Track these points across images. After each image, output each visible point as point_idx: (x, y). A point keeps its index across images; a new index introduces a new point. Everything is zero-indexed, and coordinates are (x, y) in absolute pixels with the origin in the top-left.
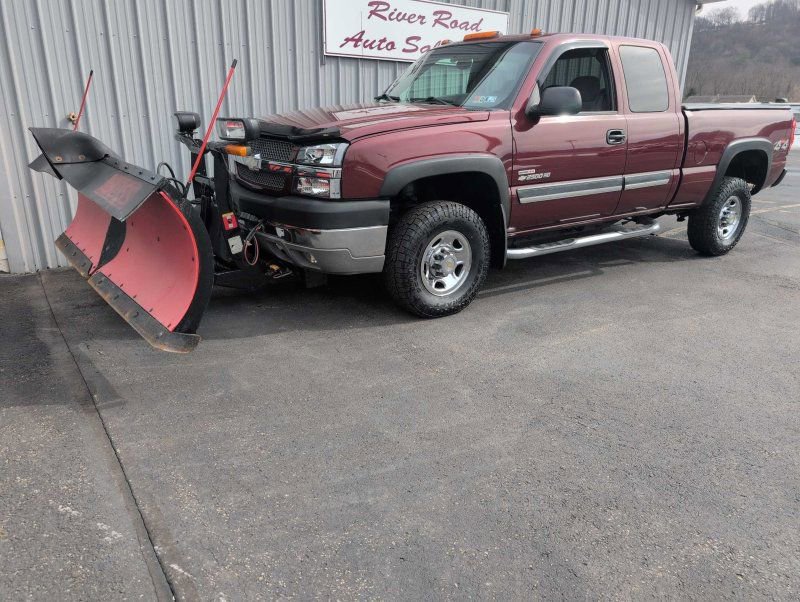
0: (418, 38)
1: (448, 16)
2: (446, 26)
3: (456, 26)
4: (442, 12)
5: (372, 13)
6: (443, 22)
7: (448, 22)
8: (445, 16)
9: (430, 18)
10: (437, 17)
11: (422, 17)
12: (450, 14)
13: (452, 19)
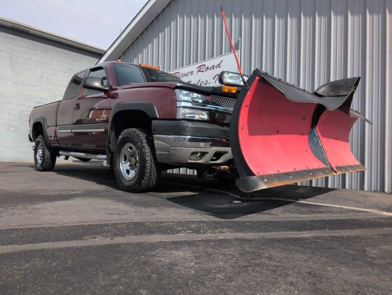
0: (190, 82)
2: (203, 71)
3: (208, 69)
4: (200, 66)
8: (202, 67)
9: (195, 71)
10: (198, 69)
11: (192, 72)
12: (205, 65)
13: (206, 67)
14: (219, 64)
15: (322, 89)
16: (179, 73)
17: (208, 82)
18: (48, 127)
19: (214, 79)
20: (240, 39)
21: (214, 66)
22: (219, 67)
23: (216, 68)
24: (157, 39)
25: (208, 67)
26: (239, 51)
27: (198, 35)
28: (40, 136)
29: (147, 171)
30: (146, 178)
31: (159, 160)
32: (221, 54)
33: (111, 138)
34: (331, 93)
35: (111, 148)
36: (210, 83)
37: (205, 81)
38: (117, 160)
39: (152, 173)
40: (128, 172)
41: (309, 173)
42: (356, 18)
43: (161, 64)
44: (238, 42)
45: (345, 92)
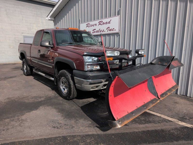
0: (95, 29)
1: (102, 22)
2: (101, 25)
3: (104, 24)
4: (100, 22)
5: (87, 26)
6: (101, 24)
7: (102, 24)
8: (101, 22)
9: (98, 24)
10: (99, 23)
11: (96, 24)
12: (102, 21)
13: (103, 22)
14: (110, 22)
15: (155, 61)
16: (89, 24)
17: (104, 31)
18: (27, 56)
19: (107, 29)
20: (120, 8)
21: (107, 22)
22: (110, 23)
23: (108, 23)
24: (78, 4)
25: (104, 23)
26: (120, 15)
27: (99, 4)
28: (24, 59)
29: (72, 92)
30: (72, 95)
31: (77, 88)
32: (111, 16)
33: (55, 72)
34: (160, 62)
35: (56, 76)
36: (105, 31)
37: (102, 30)
38: (59, 83)
39: (75, 93)
40: (64, 89)
41: (144, 107)
42: (182, 4)
43: (80, 18)
44: (119, 10)
45: (166, 64)
